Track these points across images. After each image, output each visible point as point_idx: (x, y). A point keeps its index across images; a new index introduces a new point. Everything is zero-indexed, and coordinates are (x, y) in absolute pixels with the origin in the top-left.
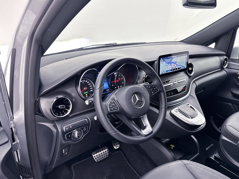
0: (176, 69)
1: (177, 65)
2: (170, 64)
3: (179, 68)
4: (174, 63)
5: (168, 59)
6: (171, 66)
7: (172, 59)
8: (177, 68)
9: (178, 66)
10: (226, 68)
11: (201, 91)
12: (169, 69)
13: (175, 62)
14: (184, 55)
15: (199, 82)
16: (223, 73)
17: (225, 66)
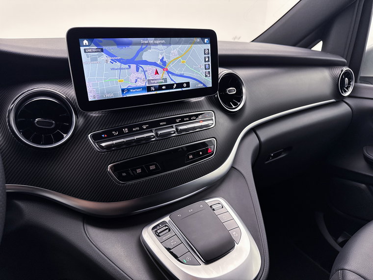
0: (170, 86)
1: (169, 72)
2: (134, 66)
3: (180, 85)
4: (155, 64)
5: (119, 44)
6: (141, 75)
7: (141, 50)
8: (169, 82)
9: (173, 77)
10: (349, 96)
11: (280, 154)
12: (134, 85)
13: (159, 62)
14: (199, 43)
15: (266, 134)
16: (343, 109)
17: (345, 91)
